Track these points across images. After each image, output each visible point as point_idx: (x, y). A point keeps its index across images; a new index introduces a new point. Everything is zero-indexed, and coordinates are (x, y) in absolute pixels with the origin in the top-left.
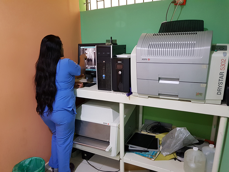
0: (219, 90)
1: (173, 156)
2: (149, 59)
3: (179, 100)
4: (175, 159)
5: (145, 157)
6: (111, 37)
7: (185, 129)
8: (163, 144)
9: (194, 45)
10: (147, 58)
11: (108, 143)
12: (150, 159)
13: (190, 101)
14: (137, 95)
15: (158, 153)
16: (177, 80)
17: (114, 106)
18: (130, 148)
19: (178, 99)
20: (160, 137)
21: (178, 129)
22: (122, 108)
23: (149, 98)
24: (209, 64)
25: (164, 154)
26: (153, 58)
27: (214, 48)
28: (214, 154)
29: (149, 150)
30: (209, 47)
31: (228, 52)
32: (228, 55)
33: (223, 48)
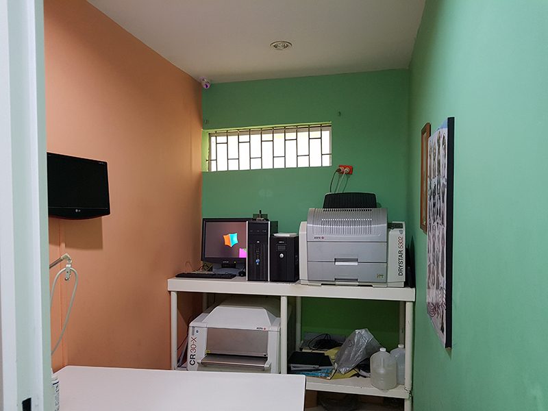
2: (323, 238)
3: (359, 286)
4: (358, 375)
5: (318, 377)
6: (260, 211)
7: (366, 331)
9: (370, 223)
12: (325, 377)
13: (371, 286)
14: (307, 282)
15: (334, 371)
16: (356, 260)
18: (292, 369)
19: (358, 284)
20: (331, 353)
22: (284, 303)
23: (323, 286)
24: (387, 242)
26: (327, 236)
27: (390, 226)
29: (320, 368)
30: (386, 225)
31: (404, 229)
32: (404, 233)
33: (399, 226)
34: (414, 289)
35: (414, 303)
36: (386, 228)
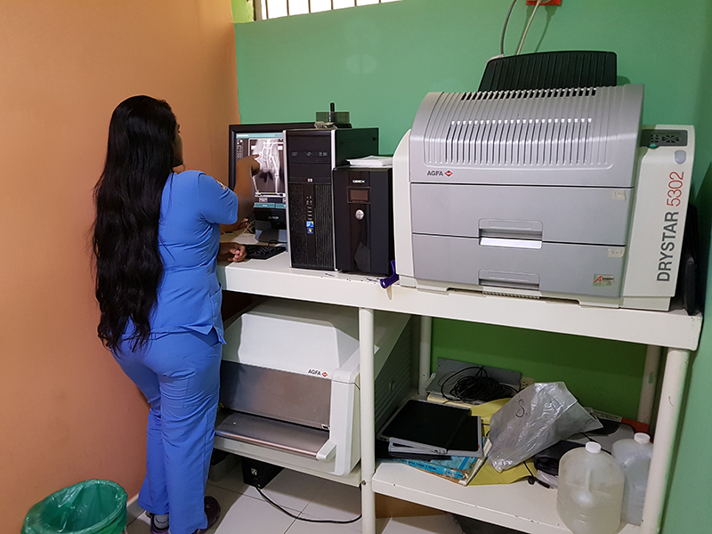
0: (663, 267)
1: (523, 471)
2: (449, 173)
3: (541, 298)
4: (532, 480)
5: (439, 474)
6: (332, 105)
7: (560, 386)
8: (493, 435)
9: (586, 130)
10: (444, 168)
11: (324, 434)
12: (456, 480)
13: (577, 302)
14: (414, 282)
15: (480, 462)
16: (536, 236)
17: (344, 317)
18: (392, 449)
19: (539, 294)
20: (484, 411)
21: (540, 386)
22: (366, 323)
23: (451, 294)
24: (633, 187)
25: (498, 464)
26: (461, 169)
27: (648, 139)
28: (648, 462)
29: (450, 453)
30: (634, 136)
31: (689, 150)
32: (690, 159)
33: (676, 139)
34: (697, 319)
35: (693, 355)
36: (634, 144)
